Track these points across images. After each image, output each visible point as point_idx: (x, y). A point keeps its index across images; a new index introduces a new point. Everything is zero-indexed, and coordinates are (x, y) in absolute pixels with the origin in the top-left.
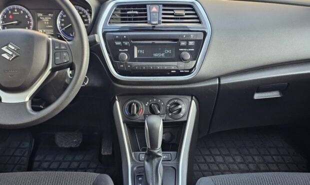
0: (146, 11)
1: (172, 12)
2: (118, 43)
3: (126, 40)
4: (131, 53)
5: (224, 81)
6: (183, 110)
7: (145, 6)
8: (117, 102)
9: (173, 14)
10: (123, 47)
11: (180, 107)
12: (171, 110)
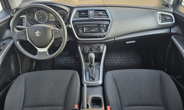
0: (88, 13)
1: (97, 13)
2: (78, 26)
3: (81, 25)
4: (83, 30)
5: (116, 39)
6: (102, 49)
7: (87, 11)
8: (79, 47)
9: (98, 14)
10: (80, 28)
11: (100, 48)
12: (97, 49)
